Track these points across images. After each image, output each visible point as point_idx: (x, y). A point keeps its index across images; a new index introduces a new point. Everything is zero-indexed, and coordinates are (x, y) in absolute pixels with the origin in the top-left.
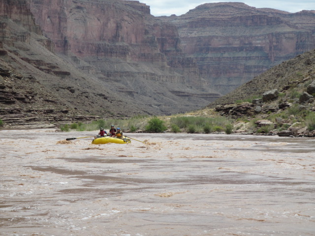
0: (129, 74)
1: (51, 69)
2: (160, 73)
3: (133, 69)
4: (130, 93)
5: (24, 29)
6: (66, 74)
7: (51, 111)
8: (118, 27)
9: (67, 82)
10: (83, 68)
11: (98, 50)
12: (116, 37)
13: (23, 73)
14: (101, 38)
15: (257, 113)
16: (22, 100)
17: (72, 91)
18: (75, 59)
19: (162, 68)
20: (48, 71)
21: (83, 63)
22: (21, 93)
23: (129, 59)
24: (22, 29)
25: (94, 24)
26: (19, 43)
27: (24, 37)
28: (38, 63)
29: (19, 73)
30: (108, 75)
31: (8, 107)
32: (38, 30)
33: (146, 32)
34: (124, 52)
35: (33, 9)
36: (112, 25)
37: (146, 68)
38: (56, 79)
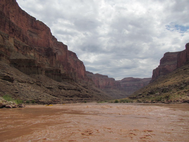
0: (112, 92)
1: (97, 91)
2: (117, 91)
3: (112, 91)
4: (112, 95)
6: (99, 92)
7: (96, 99)
8: (109, 83)
9: (100, 93)
10: (103, 91)
11: (105, 87)
12: (109, 85)
13: (91, 92)
14: (106, 85)
15: (138, 98)
16: (90, 97)
18: (101, 89)
20: (96, 91)
23: (111, 89)
24: (91, 84)
25: (104, 82)
26: (90, 86)
28: (94, 90)
29: (90, 92)
30: (107, 92)
31: (88, 99)
32: (94, 84)
33: (114, 84)
34: (110, 87)
36: (108, 82)
37: (115, 90)
38: (97, 93)
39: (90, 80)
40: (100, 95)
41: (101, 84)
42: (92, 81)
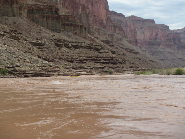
0: (161, 52)
1: (132, 51)
2: (173, 51)
3: (163, 50)
4: (162, 60)
5: (121, 37)
6: (137, 53)
7: (132, 67)
8: (157, 35)
9: (138, 56)
10: (143, 51)
11: (149, 44)
12: (156, 38)
13: (121, 53)
14: (150, 39)
16: (120, 63)
17: (140, 59)
18: (140, 48)
19: (174, 50)
20: (130, 52)
21: (143, 49)
22: (120, 60)
23: (161, 47)
24: (120, 36)
25: (147, 34)
26: (119, 42)
27: (121, 39)
28: (127, 49)
29: (119, 53)
30: (153, 53)
31: (115, 66)
32: (126, 37)
33: (168, 36)
34: (159, 44)
35: (124, 29)
36: (154, 34)
37: (168, 50)
38: (133, 55)
39: (117, 29)
40: (138, 59)
41: (140, 36)
42: (122, 30)
